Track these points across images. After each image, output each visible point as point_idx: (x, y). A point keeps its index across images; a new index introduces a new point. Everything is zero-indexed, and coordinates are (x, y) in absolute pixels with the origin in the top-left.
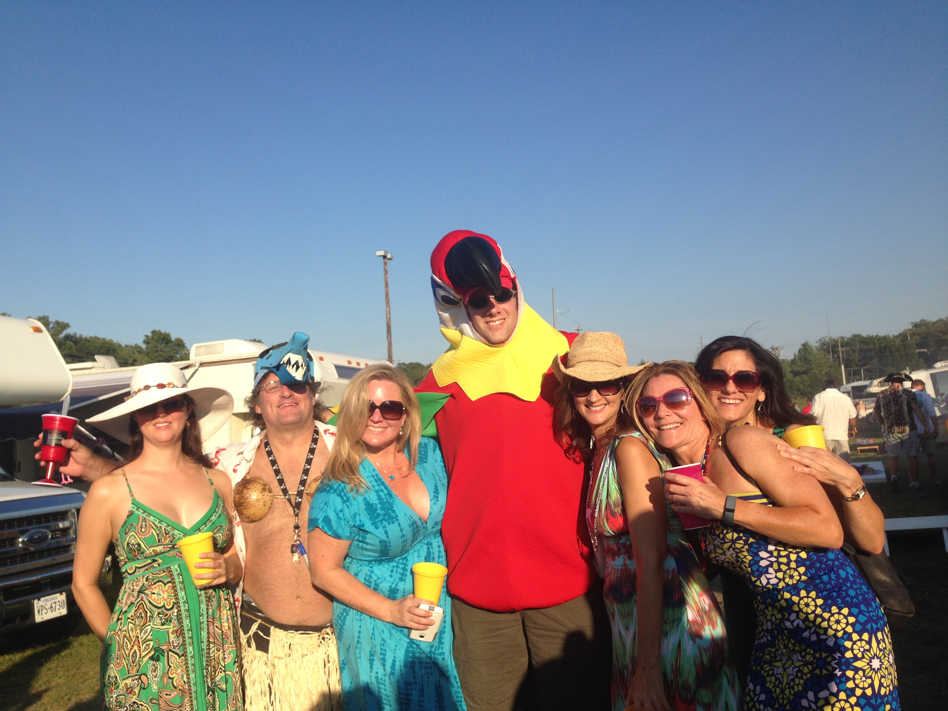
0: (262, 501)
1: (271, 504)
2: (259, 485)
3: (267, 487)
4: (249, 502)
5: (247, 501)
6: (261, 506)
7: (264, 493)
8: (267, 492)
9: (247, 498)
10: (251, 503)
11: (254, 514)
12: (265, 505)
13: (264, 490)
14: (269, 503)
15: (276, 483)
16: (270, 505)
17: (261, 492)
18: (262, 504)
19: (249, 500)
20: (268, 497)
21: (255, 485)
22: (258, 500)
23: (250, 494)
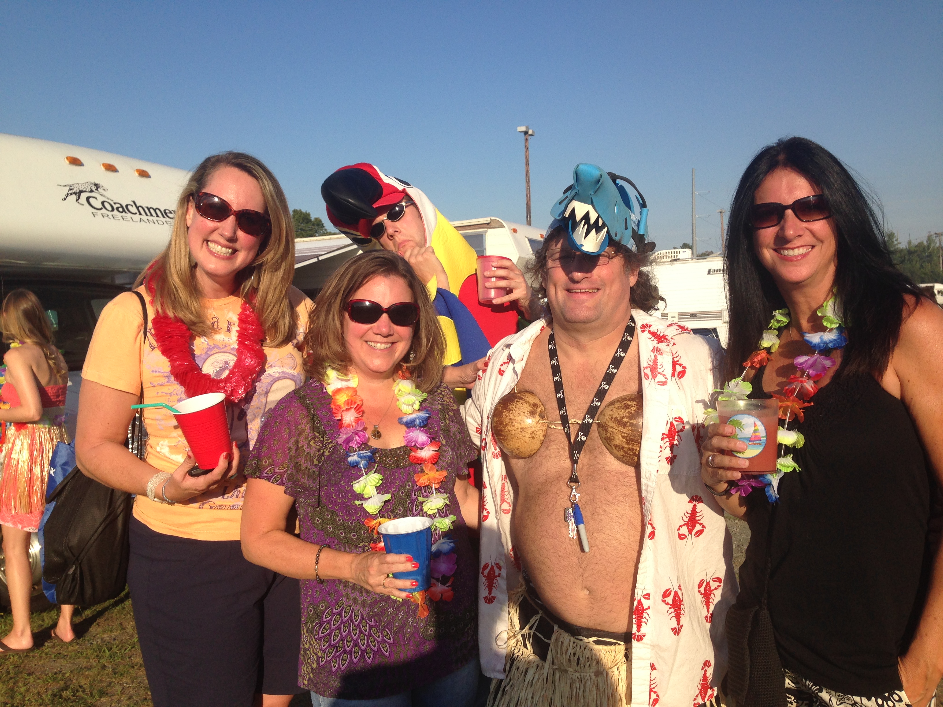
0: (529, 431)
1: (544, 436)
2: (526, 405)
3: (539, 410)
4: (509, 431)
5: (506, 429)
6: (527, 439)
7: (532, 419)
8: (538, 418)
9: (506, 425)
10: (513, 432)
12: (533, 438)
13: (533, 413)
14: (540, 434)
15: (555, 405)
16: (543, 438)
17: (529, 418)
18: (528, 435)
19: (510, 429)
20: (539, 425)
21: (519, 405)
22: (522, 429)
23: (511, 419)
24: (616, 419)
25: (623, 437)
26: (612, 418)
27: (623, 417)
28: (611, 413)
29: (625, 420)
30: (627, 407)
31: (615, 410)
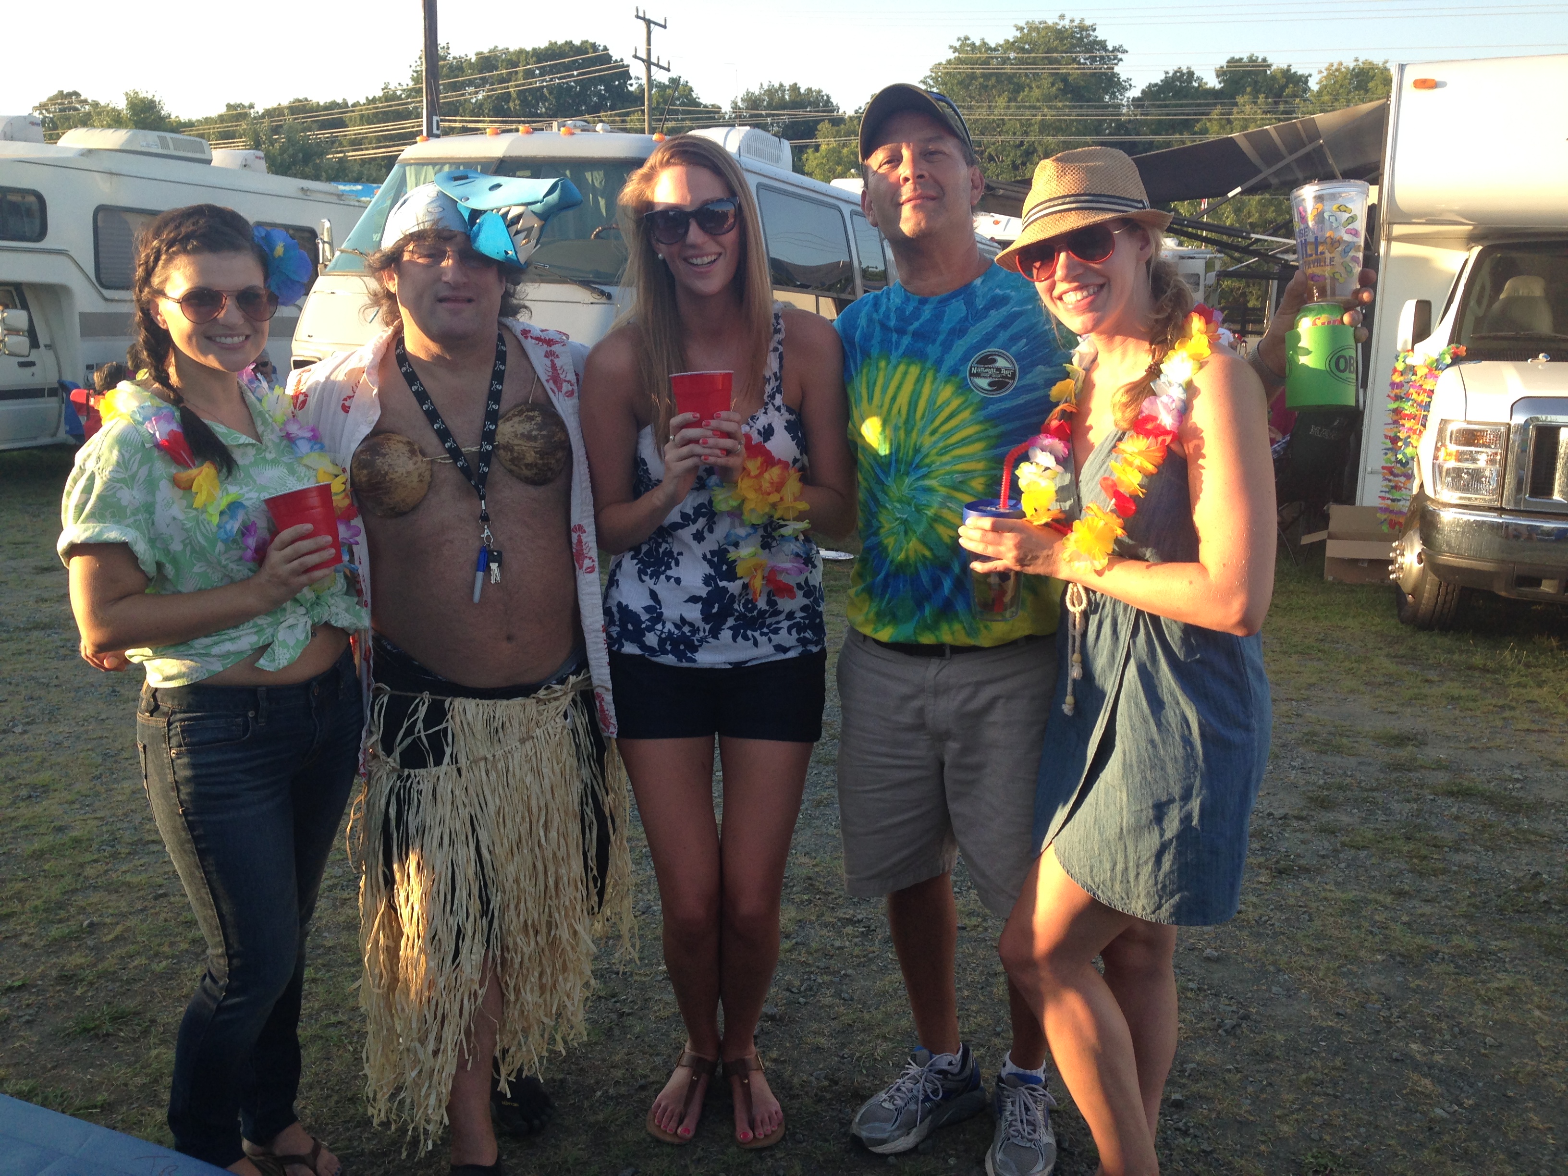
0: (416, 474)
1: (431, 476)
2: (402, 445)
3: (416, 448)
4: (391, 479)
5: (387, 478)
6: (415, 484)
7: (415, 458)
8: (420, 456)
9: (386, 474)
10: (397, 480)
11: (403, 501)
12: (421, 481)
13: (413, 452)
14: (427, 475)
17: (410, 459)
18: (416, 479)
20: (425, 465)
21: (395, 446)
22: (408, 473)
23: (390, 465)
24: (523, 435)
25: (536, 453)
26: (516, 436)
27: (531, 431)
28: (513, 430)
29: (534, 433)
30: (531, 419)
31: (516, 425)
